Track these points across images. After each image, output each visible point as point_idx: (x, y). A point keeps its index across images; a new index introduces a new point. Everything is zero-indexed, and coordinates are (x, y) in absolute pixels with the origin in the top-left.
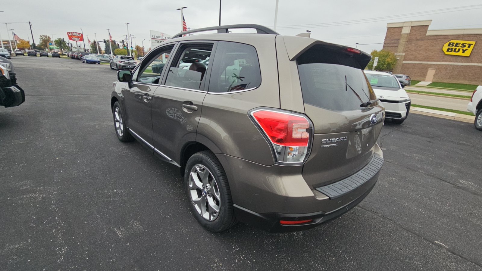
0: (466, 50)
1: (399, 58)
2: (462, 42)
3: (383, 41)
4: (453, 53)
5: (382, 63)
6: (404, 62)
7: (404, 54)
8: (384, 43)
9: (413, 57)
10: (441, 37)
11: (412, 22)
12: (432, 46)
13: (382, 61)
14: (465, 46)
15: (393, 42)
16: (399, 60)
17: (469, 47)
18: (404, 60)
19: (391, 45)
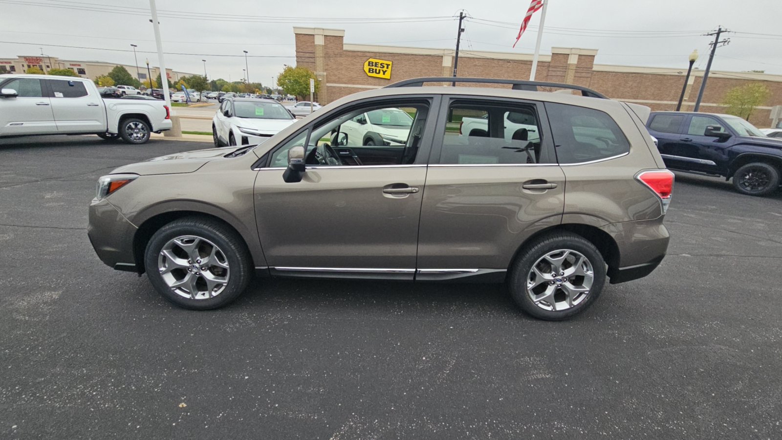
0: (386, 71)
1: (320, 79)
2: (381, 62)
3: (295, 53)
4: (374, 75)
5: (305, 85)
6: (328, 85)
7: (325, 74)
8: (297, 57)
9: (336, 78)
10: (360, 54)
11: (323, 29)
12: (353, 65)
13: (303, 83)
14: (383, 67)
15: (308, 55)
16: (322, 82)
17: (387, 68)
18: (328, 82)
19: (307, 60)
